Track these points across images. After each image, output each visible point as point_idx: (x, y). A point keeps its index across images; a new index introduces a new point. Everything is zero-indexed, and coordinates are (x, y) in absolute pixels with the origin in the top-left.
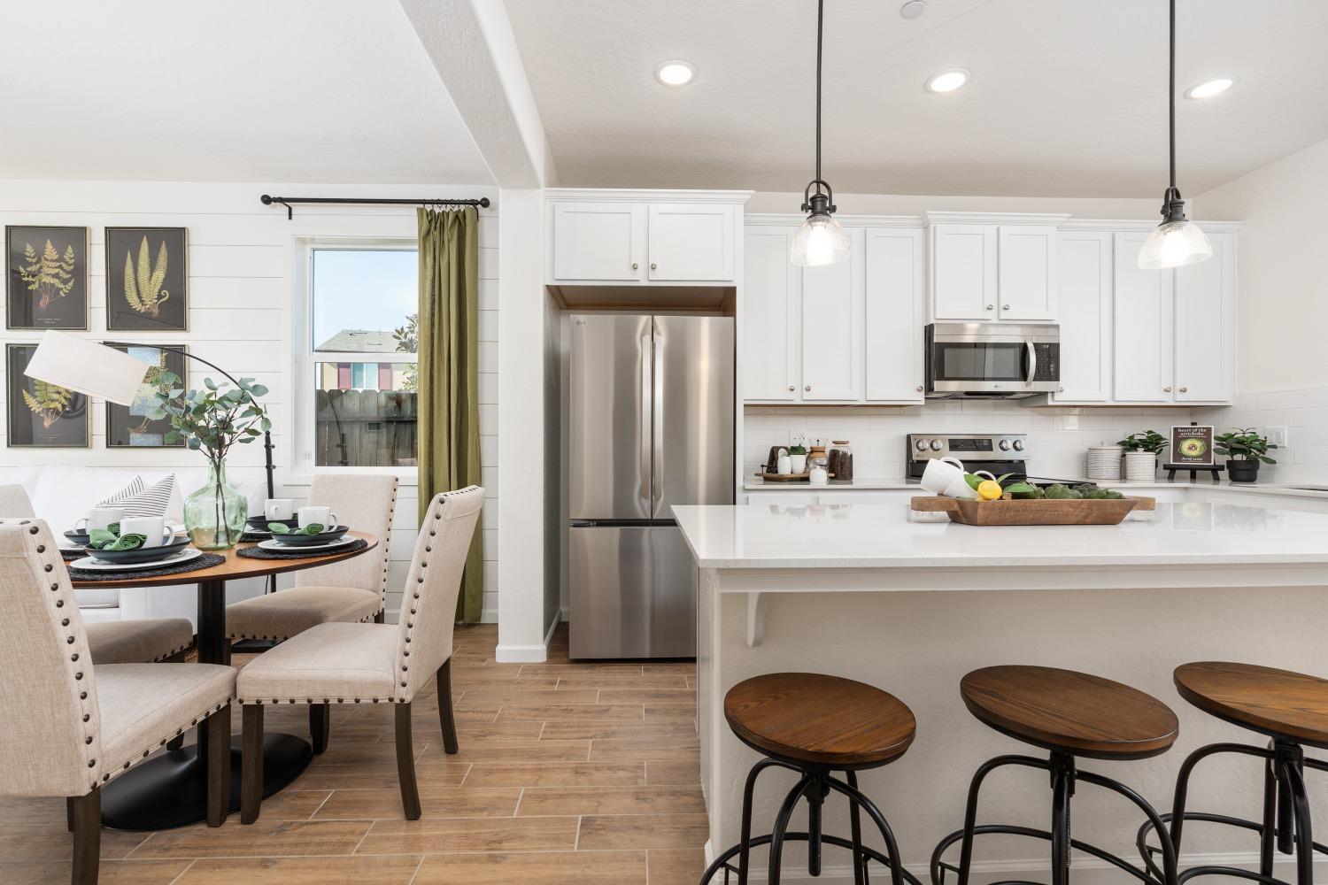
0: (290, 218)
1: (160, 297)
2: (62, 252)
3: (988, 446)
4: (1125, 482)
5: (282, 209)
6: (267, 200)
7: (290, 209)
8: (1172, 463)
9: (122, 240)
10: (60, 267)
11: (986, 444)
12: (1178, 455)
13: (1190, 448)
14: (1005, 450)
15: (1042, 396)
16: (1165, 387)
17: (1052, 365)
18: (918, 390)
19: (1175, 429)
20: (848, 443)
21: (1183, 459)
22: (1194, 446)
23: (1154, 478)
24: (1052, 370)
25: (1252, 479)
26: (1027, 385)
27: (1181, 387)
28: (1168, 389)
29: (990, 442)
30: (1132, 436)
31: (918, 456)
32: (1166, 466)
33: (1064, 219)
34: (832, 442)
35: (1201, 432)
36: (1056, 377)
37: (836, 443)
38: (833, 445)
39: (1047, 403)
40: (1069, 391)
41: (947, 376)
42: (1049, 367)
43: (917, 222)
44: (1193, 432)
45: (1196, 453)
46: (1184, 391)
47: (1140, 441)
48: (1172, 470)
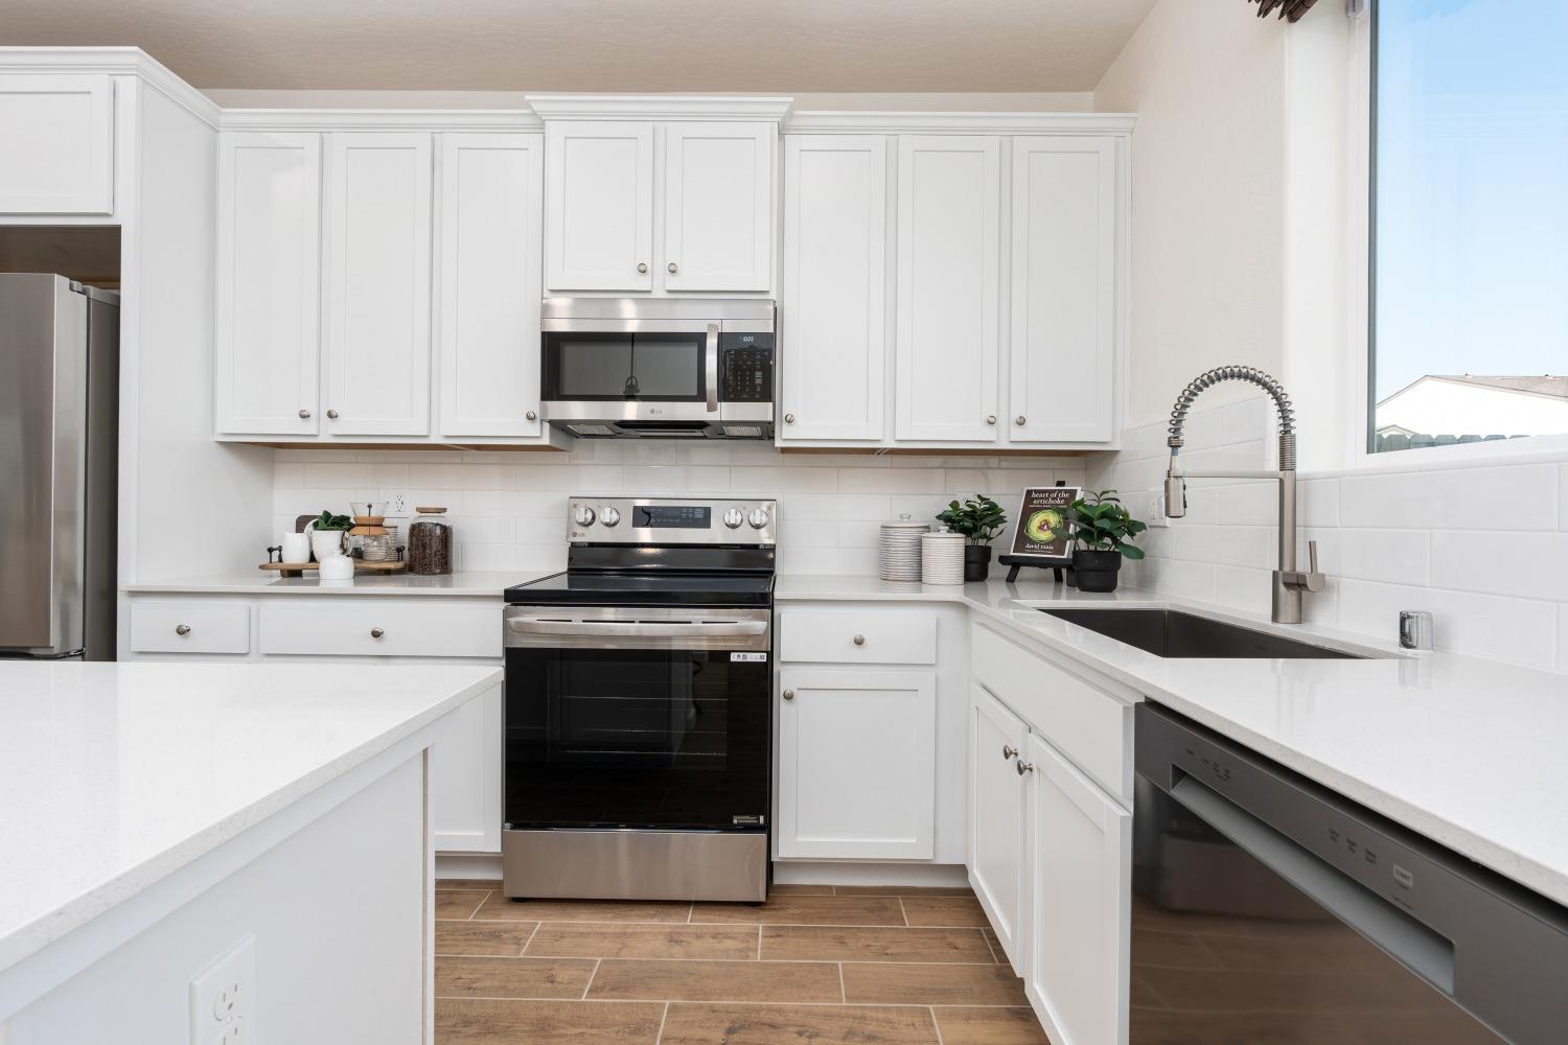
3: (702, 519)
4: (920, 591)
8: (1012, 554)
11: (699, 515)
12: (1023, 538)
13: (1041, 528)
14: (734, 526)
15: (767, 432)
16: (986, 416)
17: (758, 374)
18: (529, 418)
19: (1029, 492)
20: (445, 510)
21: (1028, 546)
22: (1047, 523)
23: (961, 579)
24: (759, 382)
25: (1108, 586)
26: (711, 408)
27: (1015, 416)
28: (992, 420)
29: (707, 511)
30: (954, 505)
31: (575, 535)
32: (1004, 560)
33: (784, 109)
34: (418, 509)
35: (1061, 499)
36: (766, 393)
37: (422, 510)
38: (418, 514)
39: (778, 443)
40: (798, 419)
41: (567, 391)
42: (753, 378)
43: (530, 121)
44: (1053, 499)
45: (1046, 536)
46: (1021, 422)
47: (966, 513)
48: (1015, 564)
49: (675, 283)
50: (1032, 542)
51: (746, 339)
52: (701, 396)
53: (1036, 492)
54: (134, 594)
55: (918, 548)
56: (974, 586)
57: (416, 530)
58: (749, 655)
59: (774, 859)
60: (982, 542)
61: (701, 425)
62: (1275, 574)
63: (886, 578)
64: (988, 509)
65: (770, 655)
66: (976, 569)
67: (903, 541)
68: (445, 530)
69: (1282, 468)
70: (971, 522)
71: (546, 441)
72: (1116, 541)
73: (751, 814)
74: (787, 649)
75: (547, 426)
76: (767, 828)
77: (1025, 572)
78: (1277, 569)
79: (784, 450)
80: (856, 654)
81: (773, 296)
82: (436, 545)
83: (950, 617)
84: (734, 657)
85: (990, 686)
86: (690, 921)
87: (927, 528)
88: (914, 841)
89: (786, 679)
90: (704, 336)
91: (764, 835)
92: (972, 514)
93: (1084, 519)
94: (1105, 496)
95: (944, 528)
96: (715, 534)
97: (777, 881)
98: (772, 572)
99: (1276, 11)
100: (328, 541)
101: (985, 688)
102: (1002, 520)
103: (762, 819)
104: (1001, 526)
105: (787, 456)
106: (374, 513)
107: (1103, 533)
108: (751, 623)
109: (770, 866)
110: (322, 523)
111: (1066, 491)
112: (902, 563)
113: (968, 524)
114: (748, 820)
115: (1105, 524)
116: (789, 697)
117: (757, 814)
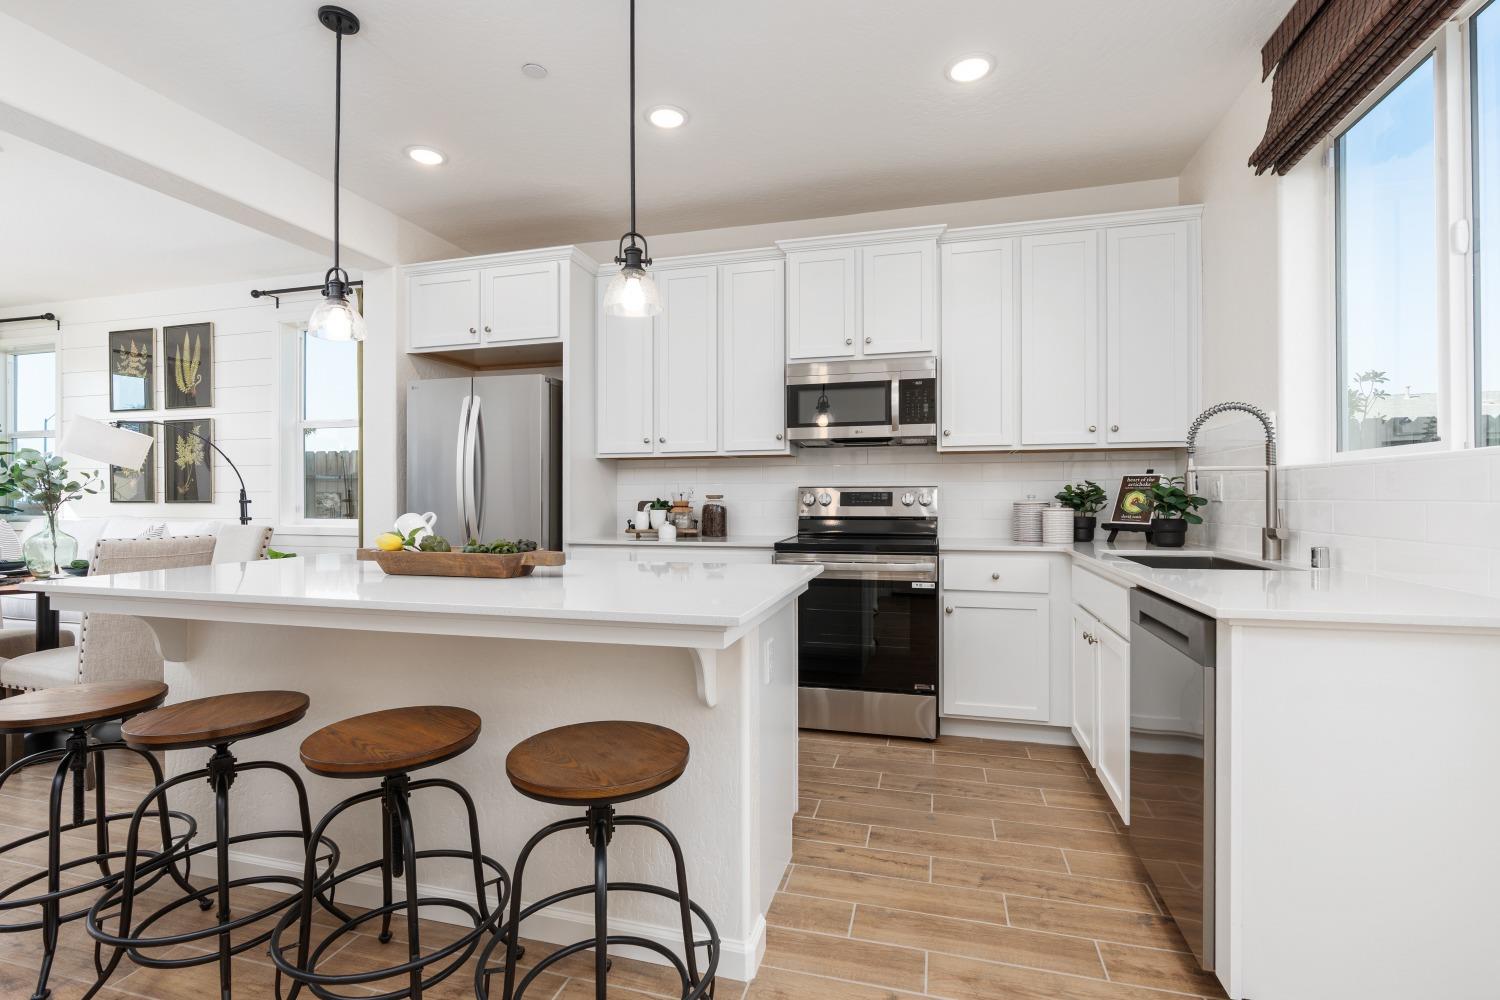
0: (277, 307)
1: (197, 380)
2: (140, 348)
3: (887, 500)
4: (1042, 546)
5: (271, 300)
6: (256, 294)
7: (277, 299)
8: (1111, 522)
9: (173, 334)
10: (139, 361)
11: (885, 498)
12: (1120, 512)
13: (1133, 503)
14: (908, 505)
15: (932, 441)
16: (1089, 426)
17: (926, 405)
18: (778, 438)
19: (1125, 478)
20: (722, 497)
21: (1123, 516)
22: (1137, 499)
23: (1071, 539)
24: (926, 410)
25: (1179, 543)
26: (894, 429)
27: (1111, 425)
28: (1092, 428)
29: (890, 495)
30: (1068, 488)
31: (803, 511)
32: (1105, 526)
33: (941, 231)
34: (707, 496)
35: (1149, 482)
36: (931, 418)
37: (709, 497)
38: (707, 499)
39: (939, 449)
40: (952, 435)
41: (801, 421)
42: (922, 407)
43: (776, 253)
44: (1143, 483)
45: (1135, 509)
46: (1115, 430)
47: (1077, 494)
48: (1114, 530)
49: (869, 350)
50: (1126, 514)
51: (917, 383)
52: (888, 421)
53: (1131, 477)
54: (572, 545)
55: (1040, 518)
56: (1082, 545)
57: (706, 509)
58: (923, 584)
59: (940, 715)
60: (1089, 514)
61: (888, 439)
62: (1264, 529)
63: (1017, 540)
64: (1092, 491)
65: (937, 584)
66: (1083, 533)
67: (1030, 513)
68: (723, 509)
69: (1268, 464)
70: (1080, 501)
71: (788, 452)
72: (1183, 511)
73: (926, 684)
74: (947, 582)
75: (788, 443)
76: (936, 693)
77: (1121, 534)
78: (1265, 526)
79: (942, 453)
80: (992, 586)
81: (935, 353)
82: (718, 519)
83: (1061, 561)
84: (914, 585)
85: (1084, 606)
86: (888, 744)
87: (1048, 505)
88: (1035, 708)
89: (947, 600)
90: (890, 382)
91: (934, 697)
92: (1082, 496)
93: (1158, 497)
94: (1175, 481)
95: (1059, 504)
96: (896, 510)
97: (942, 733)
98: (935, 536)
99: (1270, 170)
100: (659, 515)
101: (1082, 607)
102: (1105, 498)
103: (933, 687)
104: (1104, 502)
105: (944, 456)
106: (684, 499)
107: (1171, 507)
108: (924, 564)
109: (938, 719)
110: (657, 506)
111: (1152, 477)
112: (1029, 528)
113: (1077, 501)
114: (925, 687)
115: (1172, 500)
116: (949, 612)
117: (929, 684)
